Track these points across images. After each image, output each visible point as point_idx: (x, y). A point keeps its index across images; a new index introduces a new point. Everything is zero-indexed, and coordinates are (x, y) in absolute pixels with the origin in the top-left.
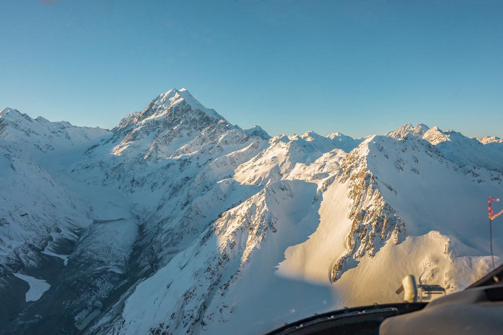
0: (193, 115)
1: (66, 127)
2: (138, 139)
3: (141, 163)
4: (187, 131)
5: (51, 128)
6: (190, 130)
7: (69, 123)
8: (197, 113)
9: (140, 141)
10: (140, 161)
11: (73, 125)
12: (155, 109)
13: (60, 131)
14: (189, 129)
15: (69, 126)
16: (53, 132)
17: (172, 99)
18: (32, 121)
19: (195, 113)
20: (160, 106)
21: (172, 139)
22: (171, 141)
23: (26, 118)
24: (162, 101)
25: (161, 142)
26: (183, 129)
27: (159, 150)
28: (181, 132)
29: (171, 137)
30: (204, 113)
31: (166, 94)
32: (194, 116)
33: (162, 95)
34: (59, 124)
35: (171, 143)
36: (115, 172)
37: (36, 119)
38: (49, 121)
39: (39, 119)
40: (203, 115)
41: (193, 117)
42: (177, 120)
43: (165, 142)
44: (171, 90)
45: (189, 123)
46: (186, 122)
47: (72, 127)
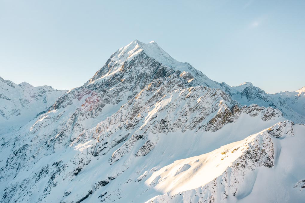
0: (143, 67)
1: (47, 91)
2: (63, 107)
3: (48, 146)
4: (130, 93)
5: (32, 92)
6: (135, 91)
7: (51, 87)
8: (150, 65)
9: (65, 109)
10: (48, 143)
11: (55, 89)
12: (111, 66)
13: (39, 95)
14: (132, 89)
15: (51, 90)
16: (33, 97)
17: (131, 52)
18: (14, 87)
19: (146, 65)
20: (116, 62)
21: (102, 106)
22: (100, 109)
23: (8, 84)
24: (119, 56)
25: (83, 111)
26: (124, 90)
27: (78, 125)
28: (120, 94)
29: (101, 103)
30: (160, 64)
31: (126, 47)
32: (144, 69)
33: (121, 49)
34: (41, 88)
35: (99, 112)
36: (16, 157)
37: (20, 85)
38: (31, 86)
39: (23, 85)
40: (158, 67)
41: (141, 71)
42: (119, 77)
43: (89, 112)
44: (131, 43)
45: (135, 81)
46: (131, 80)
47: (54, 90)
